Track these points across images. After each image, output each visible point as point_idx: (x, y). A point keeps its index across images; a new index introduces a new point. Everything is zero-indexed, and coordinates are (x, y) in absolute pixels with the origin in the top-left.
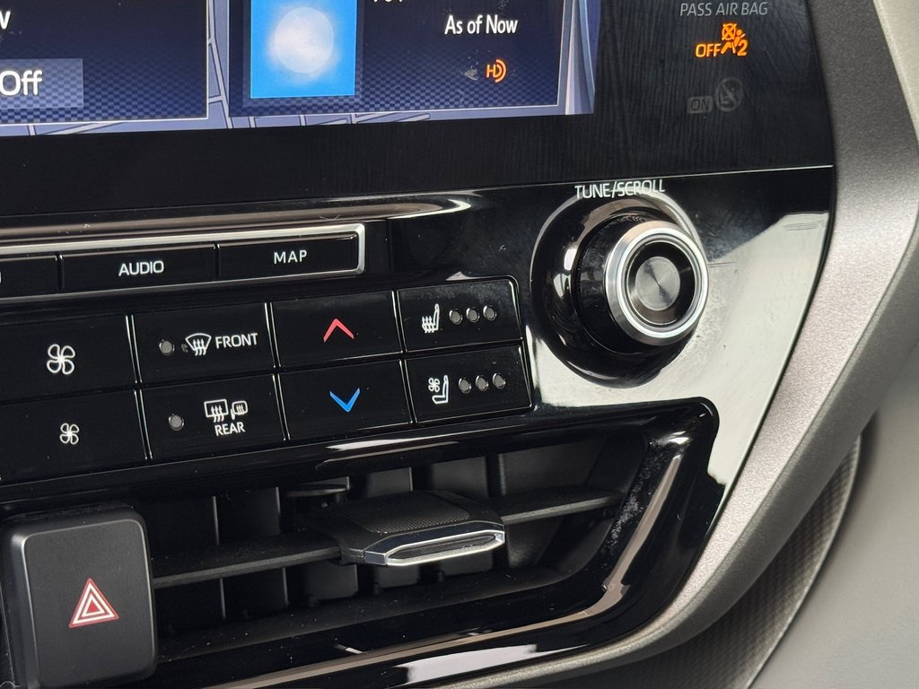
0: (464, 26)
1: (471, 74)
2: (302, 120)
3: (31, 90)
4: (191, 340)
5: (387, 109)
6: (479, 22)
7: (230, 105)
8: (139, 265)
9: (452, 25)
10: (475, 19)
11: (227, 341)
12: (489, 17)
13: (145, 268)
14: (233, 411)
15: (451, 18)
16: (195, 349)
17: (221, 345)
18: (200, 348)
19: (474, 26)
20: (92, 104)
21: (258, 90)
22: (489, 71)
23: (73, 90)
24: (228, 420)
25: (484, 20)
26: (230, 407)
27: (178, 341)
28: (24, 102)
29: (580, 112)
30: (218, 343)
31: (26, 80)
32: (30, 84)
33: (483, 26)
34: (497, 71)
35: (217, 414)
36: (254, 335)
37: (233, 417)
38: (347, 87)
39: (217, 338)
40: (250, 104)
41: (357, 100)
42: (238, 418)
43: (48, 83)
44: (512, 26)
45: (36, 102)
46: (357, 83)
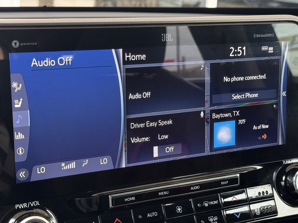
0: (257, 128)
1: (260, 138)
2: (224, 151)
3: (172, 151)
4: (204, 203)
5: (242, 147)
6: (260, 126)
7: (210, 150)
8: (195, 187)
9: (255, 128)
10: (259, 126)
11: (212, 203)
12: (262, 125)
13: (196, 188)
14: (214, 219)
15: (254, 126)
16: (205, 205)
17: (211, 204)
18: (206, 205)
19: (259, 127)
20: (183, 152)
21: (216, 146)
22: (263, 137)
23: (180, 150)
24: (214, 221)
25: (261, 126)
26: (214, 218)
27: (202, 204)
28: (170, 153)
29: (283, 144)
30: (210, 203)
31: (171, 149)
32: (172, 149)
33: (261, 127)
34: (265, 136)
35: (211, 220)
36: (217, 201)
37: (215, 220)
38: (234, 144)
39: (210, 202)
40: (214, 149)
41: (235, 146)
42: (216, 221)
43: (175, 149)
44: (267, 126)
45: (173, 153)
46: (235, 142)
